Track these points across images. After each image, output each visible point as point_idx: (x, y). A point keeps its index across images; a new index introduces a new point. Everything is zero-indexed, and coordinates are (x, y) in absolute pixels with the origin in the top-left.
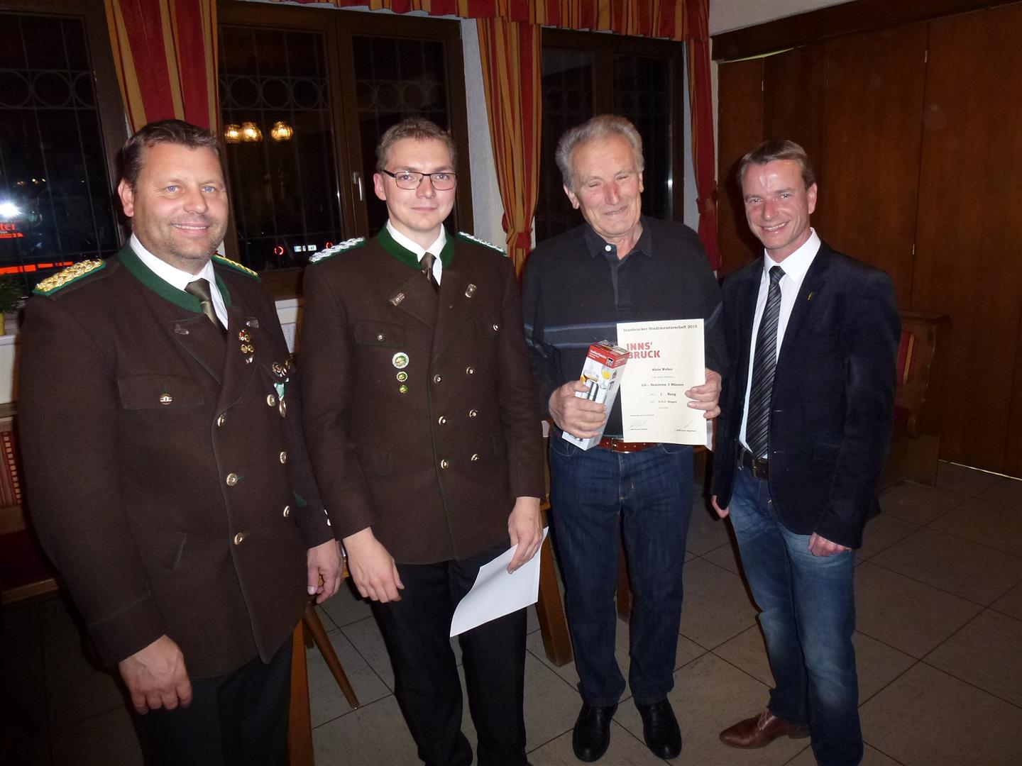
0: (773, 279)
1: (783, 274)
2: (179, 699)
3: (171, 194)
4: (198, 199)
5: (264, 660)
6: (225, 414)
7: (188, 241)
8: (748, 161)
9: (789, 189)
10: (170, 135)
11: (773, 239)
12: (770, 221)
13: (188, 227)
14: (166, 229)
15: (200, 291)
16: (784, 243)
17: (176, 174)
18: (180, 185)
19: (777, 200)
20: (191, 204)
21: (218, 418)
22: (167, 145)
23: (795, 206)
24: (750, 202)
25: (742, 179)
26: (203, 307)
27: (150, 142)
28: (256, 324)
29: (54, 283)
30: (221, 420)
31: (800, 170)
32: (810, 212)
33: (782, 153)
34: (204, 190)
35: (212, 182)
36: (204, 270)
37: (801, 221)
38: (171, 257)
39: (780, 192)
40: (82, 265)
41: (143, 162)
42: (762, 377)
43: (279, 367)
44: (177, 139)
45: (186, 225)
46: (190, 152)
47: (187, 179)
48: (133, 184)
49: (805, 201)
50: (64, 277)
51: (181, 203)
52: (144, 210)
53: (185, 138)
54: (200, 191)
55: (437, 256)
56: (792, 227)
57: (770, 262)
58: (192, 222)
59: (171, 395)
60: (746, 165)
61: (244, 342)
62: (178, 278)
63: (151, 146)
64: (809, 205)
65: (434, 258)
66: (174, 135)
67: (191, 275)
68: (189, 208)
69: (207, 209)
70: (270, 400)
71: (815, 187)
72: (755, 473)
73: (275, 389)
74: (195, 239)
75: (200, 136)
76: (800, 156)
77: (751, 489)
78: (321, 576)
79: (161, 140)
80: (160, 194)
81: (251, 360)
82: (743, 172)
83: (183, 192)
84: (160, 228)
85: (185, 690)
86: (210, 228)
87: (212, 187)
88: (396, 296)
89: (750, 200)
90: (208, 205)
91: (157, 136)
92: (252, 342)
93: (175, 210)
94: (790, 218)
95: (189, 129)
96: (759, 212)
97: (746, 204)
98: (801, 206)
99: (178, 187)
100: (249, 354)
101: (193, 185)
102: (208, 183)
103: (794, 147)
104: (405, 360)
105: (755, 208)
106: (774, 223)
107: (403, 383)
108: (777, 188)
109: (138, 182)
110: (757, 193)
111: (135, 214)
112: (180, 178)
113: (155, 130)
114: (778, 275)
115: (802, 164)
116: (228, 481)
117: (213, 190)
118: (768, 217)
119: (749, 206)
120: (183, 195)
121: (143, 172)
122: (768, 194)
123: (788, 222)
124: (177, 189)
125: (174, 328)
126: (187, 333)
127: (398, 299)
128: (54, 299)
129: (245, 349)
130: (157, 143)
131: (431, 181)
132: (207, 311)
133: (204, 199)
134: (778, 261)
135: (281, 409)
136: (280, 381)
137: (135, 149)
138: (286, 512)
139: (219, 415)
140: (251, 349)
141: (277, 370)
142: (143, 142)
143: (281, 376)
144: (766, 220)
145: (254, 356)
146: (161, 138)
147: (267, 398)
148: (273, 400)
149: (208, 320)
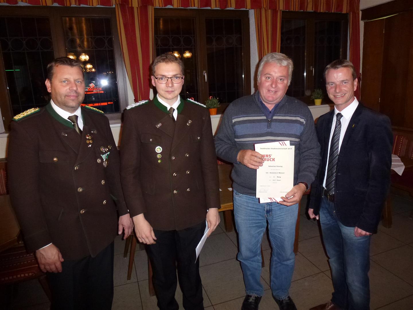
0: (338, 118)
1: (342, 116)
2: (57, 268)
3: (64, 84)
4: (74, 85)
5: (92, 256)
6: (78, 166)
7: (71, 101)
8: (329, 68)
9: (347, 80)
10: (64, 62)
11: (339, 101)
15: (74, 119)
17: (67, 76)
18: (68, 81)
19: (341, 84)
20: (72, 87)
21: (75, 167)
22: (63, 66)
26: (74, 125)
27: (57, 65)
28: (95, 132)
29: (20, 116)
32: (355, 90)
33: (344, 65)
34: (76, 82)
35: (79, 79)
36: (77, 112)
37: (351, 94)
38: (64, 107)
39: (343, 81)
40: (31, 110)
41: (54, 72)
44: (66, 64)
46: (72, 68)
47: (70, 78)
48: (50, 80)
49: (353, 85)
50: (24, 114)
51: (68, 87)
52: (55, 90)
53: (69, 63)
54: (75, 83)
56: (347, 96)
57: (337, 111)
58: (72, 94)
59: (57, 157)
61: (88, 139)
62: (64, 114)
63: (57, 66)
64: (354, 87)
65: (174, 110)
66: (65, 62)
67: (70, 114)
68: (71, 89)
69: (77, 89)
70: (99, 161)
73: (101, 157)
74: (73, 100)
75: (75, 62)
76: (351, 66)
77: (327, 206)
78: (123, 228)
79: (60, 64)
80: (60, 83)
81: (90, 146)
83: (69, 83)
84: (61, 97)
85: (59, 264)
86: (78, 97)
87: (79, 81)
88: (158, 124)
89: (329, 84)
90: (78, 88)
91: (59, 62)
92: (92, 139)
93: (67, 90)
94: (347, 92)
98: (351, 88)
100: (90, 144)
101: (72, 80)
103: (348, 62)
104: (160, 149)
105: (331, 88)
106: (339, 94)
107: (160, 159)
108: (341, 79)
109: (52, 80)
110: (333, 81)
111: (51, 91)
112: (67, 78)
113: (58, 60)
114: (340, 117)
115: (352, 70)
116: (78, 190)
119: (329, 87)
120: (69, 84)
121: (54, 76)
122: (338, 82)
123: (346, 94)
124: (66, 82)
125: (61, 133)
126: (66, 135)
129: (88, 142)
130: (59, 65)
131: (172, 80)
132: (75, 127)
133: (76, 86)
134: (340, 111)
135: (105, 164)
136: (103, 154)
137: (51, 67)
138: (105, 203)
139: (75, 166)
140: (91, 142)
141: (103, 149)
142: (54, 65)
143: (104, 152)
144: (337, 93)
145: (92, 144)
146: (61, 63)
147: (97, 160)
148: (100, 161)
149: (75, 131)
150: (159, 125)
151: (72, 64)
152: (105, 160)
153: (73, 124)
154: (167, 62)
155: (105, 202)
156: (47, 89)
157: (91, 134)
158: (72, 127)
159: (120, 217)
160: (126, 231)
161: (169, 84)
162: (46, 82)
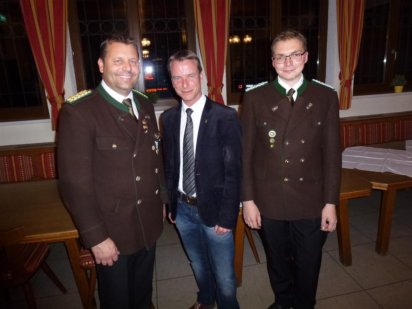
3: (118, 63)
4: (128, 66)
6: (137, 153)
7: (123, 83)
10: (118, 39)
13: (123, 77)
14: (114, 77)
15: (128, 103)
17: (121, 55)
18: (121, 60)
20: (125, 67)
26: (129, 109)
27: (110, 42)
28: (148, 117)
29: (74, 98)
30: (135, 155)
34: (130, 62)
35: (133, 59)
36: (130, 95)
38: (117, 89)
40: (84, 92)
41: (108, 50)
43: (157, 135)
45: (123, 75)
46: (126, 46)
47: (124, 57)
48: (103, 59)
50: (77, 97)
51: (121, 67)
52: (107, 70)
53: (124, 40)
55: (296, 90)
58: (125, 74)
59: (116, 145)
61: (144, 124)
62: (119, 98)
63: (111, 44)
65: (294, 91)
66: (120, 40)
67: (125, 97)
68: (124, 69)
69: (131, 69)
70: (153, 148)
73: (155, 143)
74: (126, 82)
75: (130, 40)
79: (115, 41)
80: (113, 63)
81: (147, 132)
83: (122, 63)
84: (112, 77)
86: (133, 77)
91: (114, 39)
92: (147, 125)
93: (119, 69)
99: (120, 60)
100: (146, 129)
101: (126, 60)
104: (274, 134)
107: (272, 143)
109: (105, 59)
111: (104, 71)
112: (121, 57)
117: (134, 62)
120: (122, 64)
121: (107, 55)
124: (120, 62)
125: (118, 118)
126: (123, 120)
127: (275, 108)
128: (73, 105)
129: (144, 127)
130: (113, 42)
131: (290, 58)
132: (130, 111)
133: (130, 66)
135: (157, 152)
136: (156, 140)
137: (105, 45)
138: (157, 192)
139: (134, 153)
142: (108, 42)
143: (157, 138)
145: (148, 130)
149: (131, 115)
151: (127, 41)
156: (99, 69)
158: (127, 111)
162: (99, 62)
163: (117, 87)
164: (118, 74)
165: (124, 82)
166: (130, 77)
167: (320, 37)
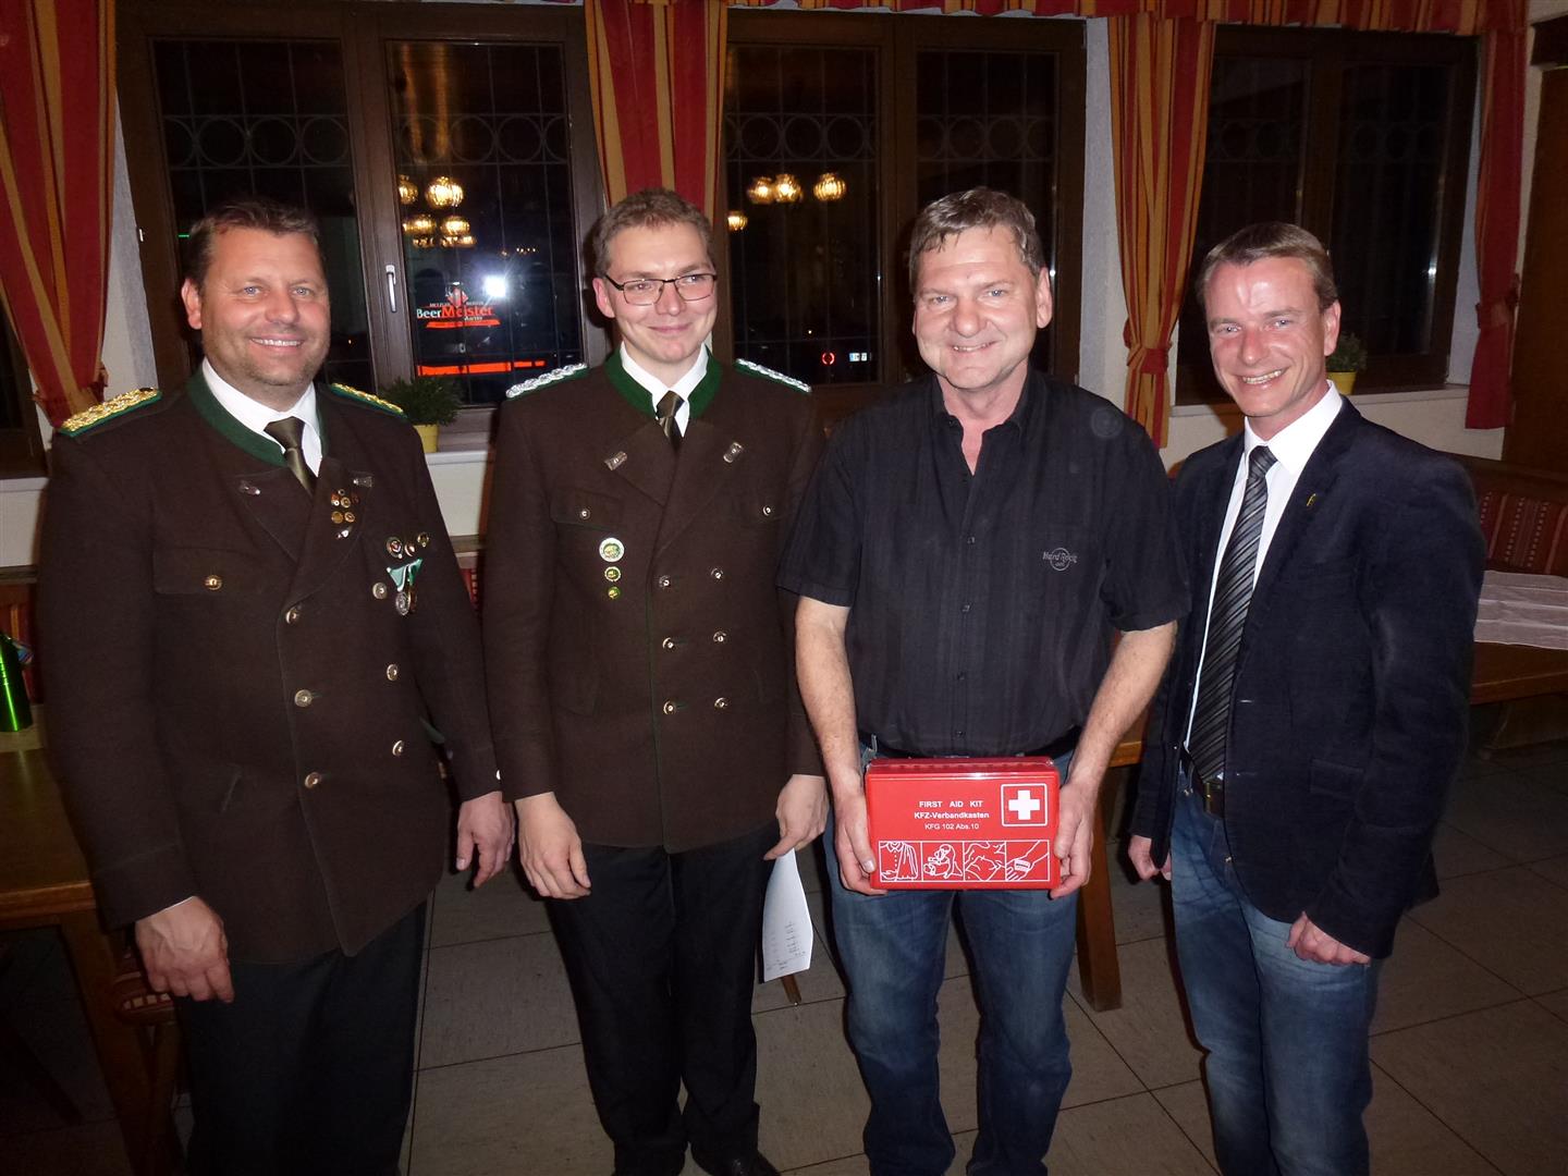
0: (1255, 469)
1: (1272, 461)
2: (213, 989)
3: (249, 297)
4: (287, 305)
5: (346, 953)
6: (299, 607)
7: (275, 362)
8: (1217, 258)
9: (1289, 310)
10: (249, 218)
11: (1259, 401)
12: (1254, 365)
13: (272, 342)
14: (240, 343)
16: (1277, 406)
17: (260, 271)
18: (262, 288)
19: (1266, 328)
20: (276, 310)
21: (286, 612)
22: (244, 232)
23: (1299, 340)
24: (1219, 332)
25: (1206, 289)
26: (287, 455)
27: (222, 226)
28: (368, 482)
29: (84, 419)
30: (291, 616)
31: (1312, 277)
32: (1327, 353)
33: (1279, 246)
34: (294, 292)
35: (305, 282)
36: (298, 405)
37: (1310, 368)
38: (250, 382)
39: (1274, 314)
41: (213, 253)
42: (1223, 641)
43: (398, 544)
44: (257, 223)
45: (269, 338)
46: (275, 240)
47: (269, 277)
48: (200, 285)
49: (1318, 332)
50: (99, 412)
51: (262, 309)
52: (212, 318)
53: (268, 221)
54: (289, 295)
55: (685, 398)
56: (1293, 379)
57: (1253, 440)
58: (277, 335)
59: (220, 575)
60: (1214, 266)
61: (340, 508)
62: (252, 414)
63: (224, 232)
64: (1326, 341)
65: (680, 402)
66: (253, 217)
67: (276, 412)
68: (273, 317)
69: (297, 317)
70: (379, 591)
71: (1337, 308)
72: (1208, 806)
73: (389, 575)
74: (282, 359)
75: (289, 218)
76: (1312, 252)
77: (1201, 833)
78: (475, 846)
79: (236, 224)
80: (234, 296)
81: (345, 533)
82: (1207, 278)
83: (266, 295)
84: (232, 343)
85: (218, 977)
86: (304, 344)
87: (306, 289)
88: (613, 456)
90: (300, 312)
91: (231, 218)
92: (354, 508)
93: (254, 318)
94: (1290, 362)
95: (274, 210)
96: (1235, 350)
97: (1212, 335)
98: (1311, 342)
99: (259, 288)
100: (344, 525)
101: (279, 286)
102: (301, 282)
103: (1300, 235)
104: (618, 549)
105: (1228, 343)
106: (1258, 371)
107: (614, 584)
108: (1268, 308)
109: (206, 282)
110: (1232, 316)
111: (203, 325)
112: (260, 276)
113: (227, 210)
114: (1264, 463)
115: (1315, 266)
116: (296, 699)
117: (308, 292)
118: (1251, 358)
119: (1216, 339)
120: (266, 299)
121: (213, 269)
122: (1251, 317)
123: (1286, 369)
125: (240, 484)
126: (258, 492)
127: (616, 461)
129: (336, 518)
130: (230, 228)
131: (676, 289)
132: (292, 463)
133: (294, 305)
134: (1266, 439)
135: (400, 603)
136: (397, 564)
137: (203, 236)
138: (397, 749)
139: (286, 607)
140: (349, 518)
141: (395, 548)
142: (213, 226)
143: (400, 556)
144: (1245, 364)
145: (354, 527)
146: (236, 221)
147: (372, 587)
148: (383, 591)
149: (291, 475)
150: (616, 462)
151: (279, 225)
152: (406, 588)
153: (283, 450)
154: (652, 223)
155: (397, 747)
156: (186, 316)
157: (350, 490)
158: (281, 461)
159: (465, 805)
160: (486, 858)
161: (667, 306)
162: (184, 292)
163: (249, 378)
164: (255, 333)
165: (275, 358)
166: (295, 343)
167: (1058, 189)
